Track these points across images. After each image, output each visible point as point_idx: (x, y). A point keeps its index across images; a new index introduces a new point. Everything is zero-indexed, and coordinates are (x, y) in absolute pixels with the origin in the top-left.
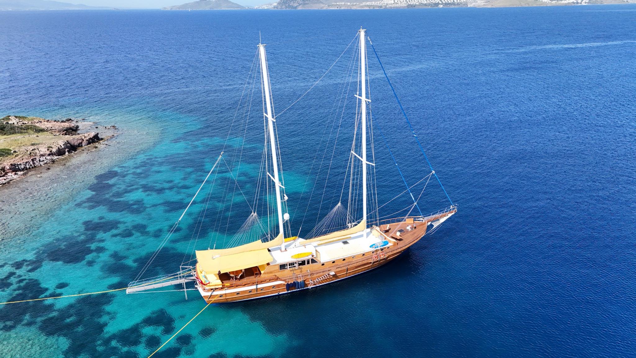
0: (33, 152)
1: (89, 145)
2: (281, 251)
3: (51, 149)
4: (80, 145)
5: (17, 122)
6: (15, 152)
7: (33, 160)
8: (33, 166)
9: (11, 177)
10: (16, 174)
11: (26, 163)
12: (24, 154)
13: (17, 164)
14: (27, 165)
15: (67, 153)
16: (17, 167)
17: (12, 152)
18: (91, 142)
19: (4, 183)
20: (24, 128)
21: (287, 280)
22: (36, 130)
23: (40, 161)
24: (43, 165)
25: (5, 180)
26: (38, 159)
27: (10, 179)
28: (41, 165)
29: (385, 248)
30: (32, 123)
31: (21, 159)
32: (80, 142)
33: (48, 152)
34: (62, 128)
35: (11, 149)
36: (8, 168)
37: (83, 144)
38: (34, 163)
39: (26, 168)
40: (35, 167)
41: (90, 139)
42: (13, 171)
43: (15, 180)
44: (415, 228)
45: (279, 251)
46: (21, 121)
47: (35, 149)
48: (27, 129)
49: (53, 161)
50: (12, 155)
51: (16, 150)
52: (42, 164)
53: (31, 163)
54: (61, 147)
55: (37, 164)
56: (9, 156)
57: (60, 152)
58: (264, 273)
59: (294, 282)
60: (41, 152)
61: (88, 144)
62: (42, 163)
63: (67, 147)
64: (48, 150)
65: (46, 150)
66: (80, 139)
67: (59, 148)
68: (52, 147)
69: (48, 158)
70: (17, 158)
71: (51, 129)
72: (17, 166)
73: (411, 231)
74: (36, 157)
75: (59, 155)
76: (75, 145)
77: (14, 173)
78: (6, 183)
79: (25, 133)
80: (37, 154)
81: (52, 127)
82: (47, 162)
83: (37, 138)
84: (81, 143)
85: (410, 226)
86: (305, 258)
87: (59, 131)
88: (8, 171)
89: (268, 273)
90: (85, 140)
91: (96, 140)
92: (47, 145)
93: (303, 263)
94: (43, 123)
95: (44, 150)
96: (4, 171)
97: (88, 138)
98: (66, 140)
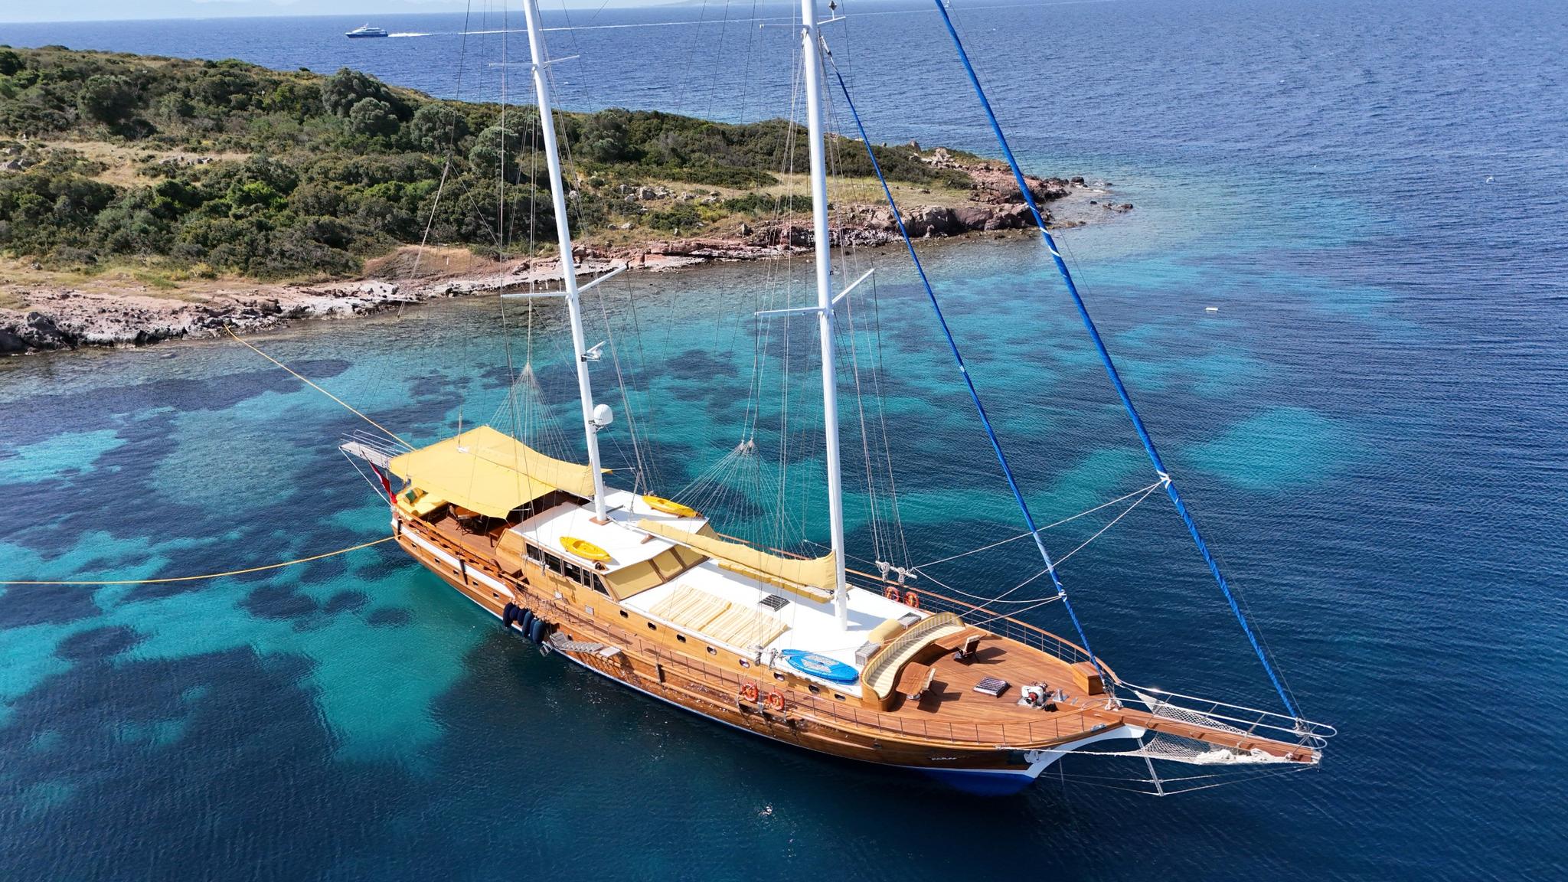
0: (858, 217)
2: (592, 519)
3: (899, 218)
4: (978, 226)
10: (786, 248)
15: (927, 235)
22: (952, 183)
26: (856, 233)
28: (850, 245)
32: (981, 218)
36: (785, 234)
47: (867, 211)
52: (853, 244)
54: (921, 218)
57: (914, 230)
58: (503, 547)
60: (874, 218)
61: (996, 228)
63: (937, 222)
64: (890, 217)
66: (985, 212)
67: (914, 219)
68: (900, 214)
71: (989, 186)
74: (858, 227)
75: (907, 236)
76: (961, 221)
80: (864, 222)
81: (992, 184)
82: (870, 242)
83: (917, 194)
84: (984, 221)
86: (582, 562)
88: (782, 240)
89: (508, 550)
90: (992, 216)
91: (1024, 222)
92: (901, 207)
93: (575, 573)
95: (882, 217)
96: (774, 238)
97: (1003, 214)
98: (950, 207)
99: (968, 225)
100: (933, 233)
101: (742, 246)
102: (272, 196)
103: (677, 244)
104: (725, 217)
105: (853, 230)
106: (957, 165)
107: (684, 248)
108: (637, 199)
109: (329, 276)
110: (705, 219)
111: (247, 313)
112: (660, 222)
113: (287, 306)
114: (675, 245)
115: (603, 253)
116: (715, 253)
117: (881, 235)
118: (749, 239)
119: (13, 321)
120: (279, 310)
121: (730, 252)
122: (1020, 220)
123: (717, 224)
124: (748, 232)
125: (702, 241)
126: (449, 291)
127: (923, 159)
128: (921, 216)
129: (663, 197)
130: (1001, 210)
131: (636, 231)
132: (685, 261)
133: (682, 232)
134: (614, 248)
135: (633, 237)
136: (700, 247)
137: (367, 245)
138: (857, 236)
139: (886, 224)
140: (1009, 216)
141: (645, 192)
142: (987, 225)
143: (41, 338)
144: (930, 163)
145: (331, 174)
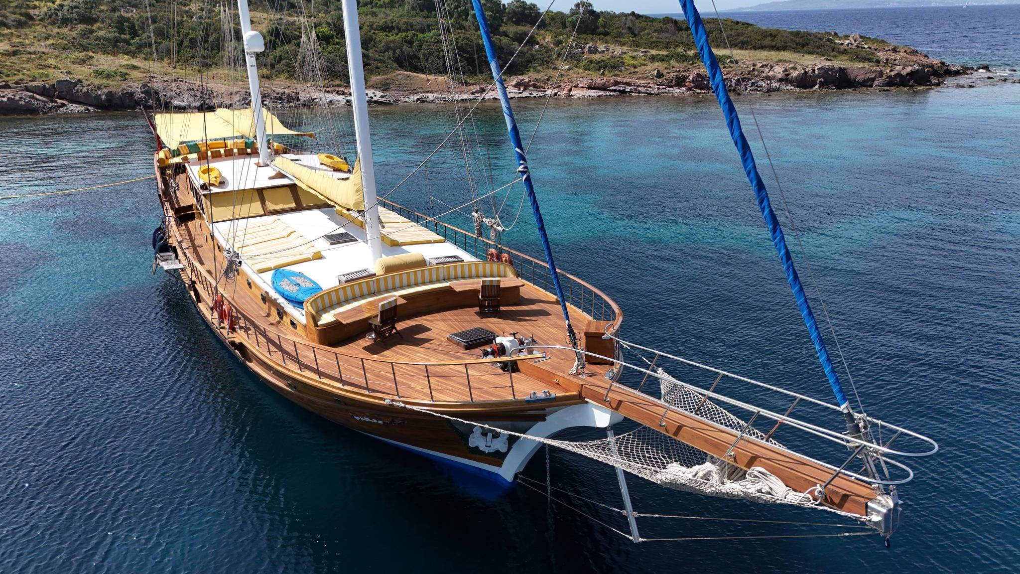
0: (758, 70)
4: (868, 83)
15: (817, 87)
18: (896, 84)
25: (659, 90)
27: (665, 91)
36: (691, 79)
42: (695, 87)
46: (863, 43)
47: (766, 66)
60: (770, 72)
62: (751, 88)
68: (795, 69)
74: (756, 78)
75: (798, 87)
80: (762, 74)
88: (687, 84)
91: (912, 81)
92: (797, 65)
95: (779, 71)
96: (680, 82)
97: (893, 73)
98: (842, 66)
99: (858, 83)
100: (822, 85)
101: (651, 85)
102: (332, 37)
103: (599, 80)
104: (644, 65)
105: (749, 79)
106: (866, 46)
107: (604, 84)
108: (584, 53)
109: (342, 84)
110: (628, 65)
111: (277, 99)
112: (591, 66)
113: (303, 97)
114: (598, 82)
115: (542, 85)
116: (628, 89)
117: (775, 84)
118: (659, 81)
119: (133, 90)
120: (298, 100)
121: (640, 89)
122: (909, 80)
123: (636, 70)
124: (659, 75)
125: (619, 79)
126: (418, 99)
127: (837, 41)
128: (813, 71)
129: (603, 52)
130: (891, 71)
131: (571, 71)
132: (601, 93)
133: (606, 73)
134: (550, 82)
135: (568, 75)
136: (616, 83)
137: (377, 68)
138: (753, 84)
139: (780, 76)
140: (899, 75)
141: (590, 48)
142: (876, 82)
143: (146, 101)
144: (842, 44)
145: (375, 26)
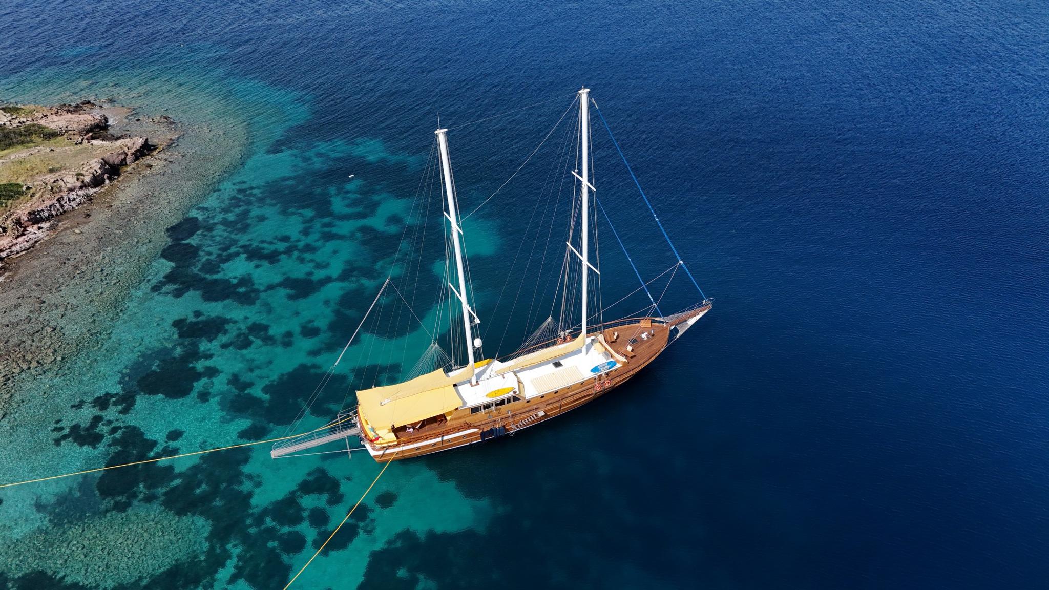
0: (55, 186)
1: (137, 162)
2: (472, 386)
3: (82, 177)
4: (123, 163)
5: (10, 121)
6: (28, 188)
7: (58, 200)
8: (61, 211)
9: (34, 236)
10: (40, 228)
11: (50, 206)
12: (42, 190)
13: (38, 211)
14: (52, 210)
15: (107, 182)
16: (38, 216)
17: (24, 189)
18: (139, 156)
19: (28, 247)
20: (25, 133)
21: (482, 427)
22: (44, 135)
23: (69, 200)
24: (76, 208)
25: (27, 242)
26: (66, 198)
27: (34, 240)
28: (73, 208)
29: (611, 371)
30: (33, 120)
31: (41, 200)
32: (123, 157)
33: (79, 184)
34: (83, 126)
35: (20, 182)
36: (26, 219)
37: (128, 161)
38: (62, 206)
39: (52, 214)
40: (65, 212)
41: (137, 151)
42: (34, 224)
43: (42, 241)
44: (653, 335)
45: (468, 384)
46: (14, 117)
47: (58, 180)
48: (29, 135)
49: (90, 198)
50: (26, 194)
51: (30, 185)
52: (74, 206)
53: (58, 206)
54: (97, 172)
55: (66, 206)
56: (22, 198)
57: (97, 181)
58: (451, 420)
59: (491, 429)
60: (67, 184)
61: (135, 161)
62: (73, 204)
63: (106, 171)
64: (78, 179)
65: (75, 179)
66: (122, 153)
67: (93, 174)
68: (82, 175)
69: (81, 192)
70: (34, 199)
71: (66, 129)
72: (39, 214)
73: (647, 341)
74: (62, 194)
75: (95, 187)
76: (116, 163)
77: (36, 226)
78: (30, 248)
79: (28, 143)
80: (63, 189)
81: (67, 127)
82: (80, 200)
83: (52, 154)
84: (125, 159)
85: (646, 334)
86: (505, 396)
87: (80, 133)
88: (26, 224)
89: (456, 419)
90: (129, 153)
91: (145, 151)
92: (73, 170)
93: (502, 402)
94: (50, 117)
95: (72, 181)
96: (20, 225)
97: (132, 150)
99: (120, 165)
105: (62, 197)
118: (11, 234)
121: (14, 249)
124: (4, 229)
130: (128, 149)
